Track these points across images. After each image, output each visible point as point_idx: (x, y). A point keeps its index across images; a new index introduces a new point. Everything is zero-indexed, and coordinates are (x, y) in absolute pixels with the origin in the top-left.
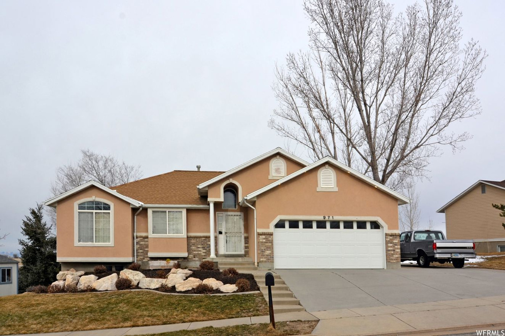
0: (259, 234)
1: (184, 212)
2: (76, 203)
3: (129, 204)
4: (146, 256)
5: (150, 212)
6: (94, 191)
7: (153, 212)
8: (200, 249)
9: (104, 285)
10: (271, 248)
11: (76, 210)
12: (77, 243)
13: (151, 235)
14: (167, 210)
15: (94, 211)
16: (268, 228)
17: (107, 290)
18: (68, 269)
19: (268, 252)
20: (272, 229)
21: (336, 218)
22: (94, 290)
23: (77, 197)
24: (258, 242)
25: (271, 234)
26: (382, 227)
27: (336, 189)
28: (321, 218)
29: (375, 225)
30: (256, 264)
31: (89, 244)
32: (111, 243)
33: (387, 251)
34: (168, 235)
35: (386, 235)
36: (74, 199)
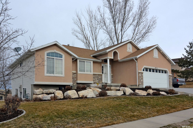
0: (139, 73)
1: (92, 62)
2: (46, 52)
3: (71, 55)
4: (75, 82)
6: (55, 47)
7: (79, 61)
8: (96, 80)
9: (90, 95)
10: (142, 79)
12: (46, 74)
14: (85, 61)
15: (55, 58)
16: (141, 70)
17: (93, 97)
19: (142, 80)
21: (159, 68)
22: (86, 97)
23: (46, 49)
25: (142, 73)
26: (168, 73)
27: (158, 58)
28: (154, 68)
29: (166, 72)
30: (138, 85)
31: (52, 75)
32: (63, 75)
33: (169, 81)
35: (169, 75)
36: (45, 50)
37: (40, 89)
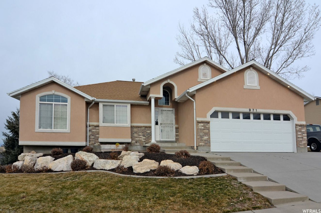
0: (198, 122)
1: (129, 106)
2: (38, 96)
3: (83, 98)
4: (97, 141)
5: (101, 105)
6: (54, 86)
7: (104, 105)
10: (208, 134)
11: (38, 102)
12: (37, 129)
13: (101, 124)
14: (115, 105)
15: (54, 103)
16: (206, 117)
17: (62, 171)
18: (29, 151)
19: (206, 138)
20: (208, 119)
21: (259, 111)
23: (39, 91)
24: (197, 129)
25: (208, 123)
26: (293, 119)
27: (259, 88)
28: (247, 110)
29: (287, 118)
30: (195, 148)
31: (49, 130)
32: (67, 130)
33: (297, 138)
34: (115, 124)
35: (296, 125)
36: (36, 92)
37: (33, 151)
